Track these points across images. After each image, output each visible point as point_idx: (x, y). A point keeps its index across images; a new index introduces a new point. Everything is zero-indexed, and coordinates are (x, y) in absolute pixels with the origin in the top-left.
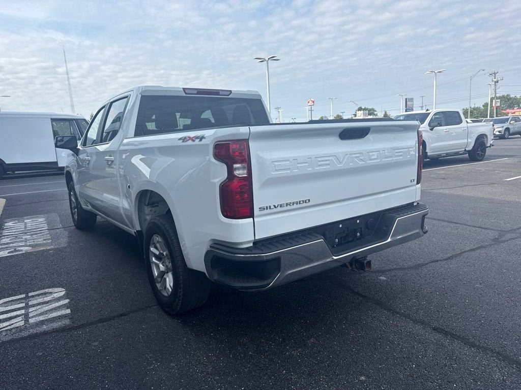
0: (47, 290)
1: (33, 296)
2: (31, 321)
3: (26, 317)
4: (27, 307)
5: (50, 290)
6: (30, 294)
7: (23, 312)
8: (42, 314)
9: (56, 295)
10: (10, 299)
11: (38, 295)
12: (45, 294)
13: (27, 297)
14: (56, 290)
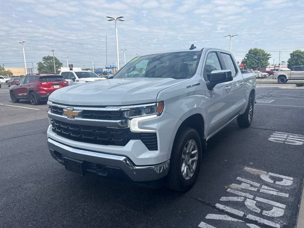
0: (275, 141)
1: (282, 141)
2: (287, 135)
3: (288, 136)
4: (286, 139)
5: (273, 141)
6: (283, 142)
7: (288, 138)
8: (282, 136)
9: (273, 138)
10: (291, 144)
11: (280, 141)
12: (276, 140)
13: (284, 142)
14: (271, 140)
